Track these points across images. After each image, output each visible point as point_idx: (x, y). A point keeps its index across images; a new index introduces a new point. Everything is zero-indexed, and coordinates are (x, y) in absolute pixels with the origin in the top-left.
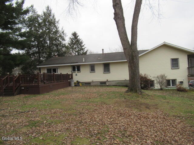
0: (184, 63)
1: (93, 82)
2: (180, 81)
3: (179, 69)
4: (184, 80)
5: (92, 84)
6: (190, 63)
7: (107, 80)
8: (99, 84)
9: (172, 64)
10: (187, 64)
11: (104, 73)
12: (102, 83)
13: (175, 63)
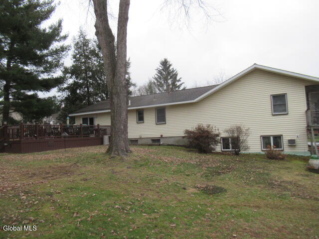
0: (297, 102)
1: (141, 138)
2: (290, 139)
3: (287, 114)
4: (297, 136)
5: (139, 142)
6: (310, 103)
7: (162, 136)
8: (150, 142)
9: (274, 105)
10: (306, 105)
11: (156, 124)
12: (156, 140)
13: (279, 103)
